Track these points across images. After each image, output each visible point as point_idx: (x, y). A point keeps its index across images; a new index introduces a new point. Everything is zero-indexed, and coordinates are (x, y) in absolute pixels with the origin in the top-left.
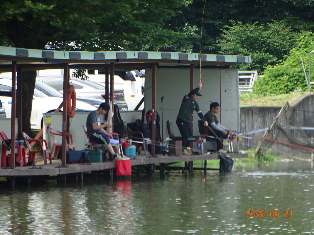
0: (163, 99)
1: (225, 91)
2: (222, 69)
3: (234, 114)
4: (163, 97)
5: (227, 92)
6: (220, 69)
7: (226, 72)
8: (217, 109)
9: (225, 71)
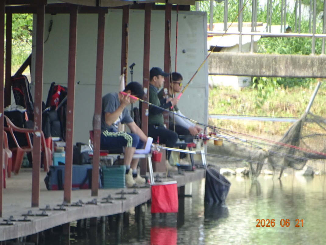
0: (134, 67)
1: (184, 52)
2: (179, 11)
4: (134, 65)
5: (187, 53)
6: (176, 12)
7: (185, 17)
8: (179, 84)
9: (183, 15)
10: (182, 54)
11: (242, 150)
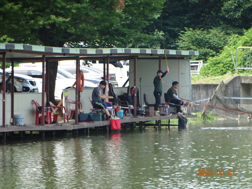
0: (141, 79)
1: (182, 74)
2: (180, 60)
3: (188, 89)
4: (141, 78)
5: (183, 74)
6: (178, 60)
7: (182, 62)
8: (177, 86)
10: (182, 75)
11: (245, 110)
